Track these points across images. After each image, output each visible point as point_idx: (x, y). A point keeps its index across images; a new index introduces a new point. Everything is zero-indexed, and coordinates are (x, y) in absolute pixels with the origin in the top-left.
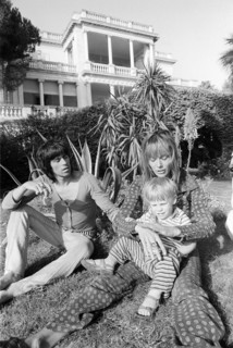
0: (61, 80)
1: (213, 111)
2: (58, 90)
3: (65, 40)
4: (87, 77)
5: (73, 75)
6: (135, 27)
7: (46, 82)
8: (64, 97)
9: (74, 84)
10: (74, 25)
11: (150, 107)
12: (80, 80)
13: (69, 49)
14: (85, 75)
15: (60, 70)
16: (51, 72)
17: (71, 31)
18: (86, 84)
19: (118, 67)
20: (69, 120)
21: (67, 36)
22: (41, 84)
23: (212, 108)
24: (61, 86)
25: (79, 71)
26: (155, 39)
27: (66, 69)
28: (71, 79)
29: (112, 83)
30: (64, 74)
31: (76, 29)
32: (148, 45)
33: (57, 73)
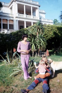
0: (8, 19)
1: (57, 32)
2: (7, 22)
3: (10, 5)
4: (17, 18)
5: (12, 17)
6: (33, 2)
7: (4, 19)
8: (9, 24)
9: (13, 20)
10: (13, 1)
11: (38, 34)
12: (15, 19)
13: (11, 8)
14: (16, 18)
15: (8, 16)
16: (5, 16)
17: (12, 3)
18: (17, 20)
19: (27, 15)
20: (12, 35)
21: (11, 4)
22: (2, 20)
23: (57, 31)
24: (8, 21)
25: (14, 16)
26: (39, 6)
27: (10, 15)
28: (12, 19)
29: (25, 20)
30: (9, 17)
31: (14, 2)
32: (37, 8)
33: (7, 17)
